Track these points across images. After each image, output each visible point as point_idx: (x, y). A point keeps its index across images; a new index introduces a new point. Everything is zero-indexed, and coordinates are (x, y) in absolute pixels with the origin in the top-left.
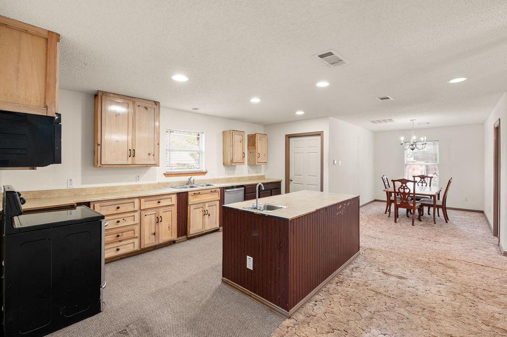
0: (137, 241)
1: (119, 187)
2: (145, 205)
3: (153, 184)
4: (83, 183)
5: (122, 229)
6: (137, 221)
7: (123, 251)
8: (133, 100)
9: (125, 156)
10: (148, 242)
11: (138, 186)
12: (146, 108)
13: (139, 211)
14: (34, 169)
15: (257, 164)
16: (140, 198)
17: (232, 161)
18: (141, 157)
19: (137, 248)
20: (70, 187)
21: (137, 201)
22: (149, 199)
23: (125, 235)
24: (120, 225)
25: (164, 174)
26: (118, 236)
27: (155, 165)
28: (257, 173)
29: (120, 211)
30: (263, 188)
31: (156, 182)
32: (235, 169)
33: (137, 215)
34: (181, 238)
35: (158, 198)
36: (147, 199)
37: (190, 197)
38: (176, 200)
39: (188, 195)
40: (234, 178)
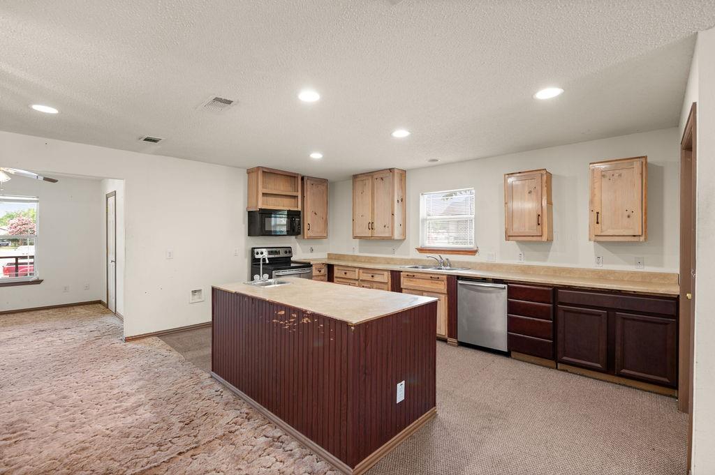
2: (362, 276)
8: (373, 174)
9: (367, 229)
11: (392, 259)
12: (382, 179)
13: (359, 281)
15: (595, 238)
16: (359, 268)
17: (506, 233)
18: (378, 230)
21: (357, 271)
25: (418, 250)
27: (391, 238)
29: (347, 276)
30: (267, 262)
31: (409, 257)
35: (373, 272)
36: (365, 271)
37: (402, 279)
38: (390, 279)
39: (400, 275)
40: (543, 268)
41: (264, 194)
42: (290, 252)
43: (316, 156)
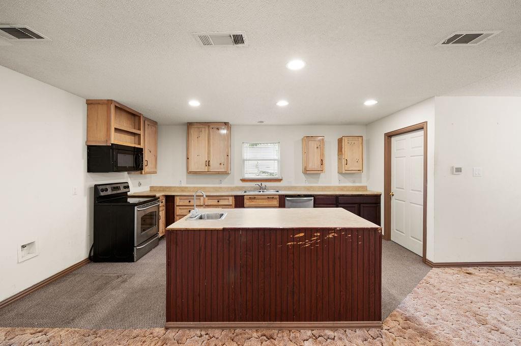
2: (208, 202)
4: (187, 184)
8: (209, 124)
9: (204, 166)
11: (221, 188)
12: (218, 129)
13: (204, 206)
15: (344, 171)
17: (305, 169)
18: (215, 166)
21: (202, 199)
22: (211, 198)
25: (241, 180)
27: (226, 172)
28: (354, 182)
29: (191, 203)
31: (234, 186)
32: (319, 178)
35: (218, 198)
36: (209, 198)
37: (245, 201)
38: (234, 202)
39: (244, 198)
40: (317, 187)
41: (116, 129)
42: (128, 187)
43: (194, 103)
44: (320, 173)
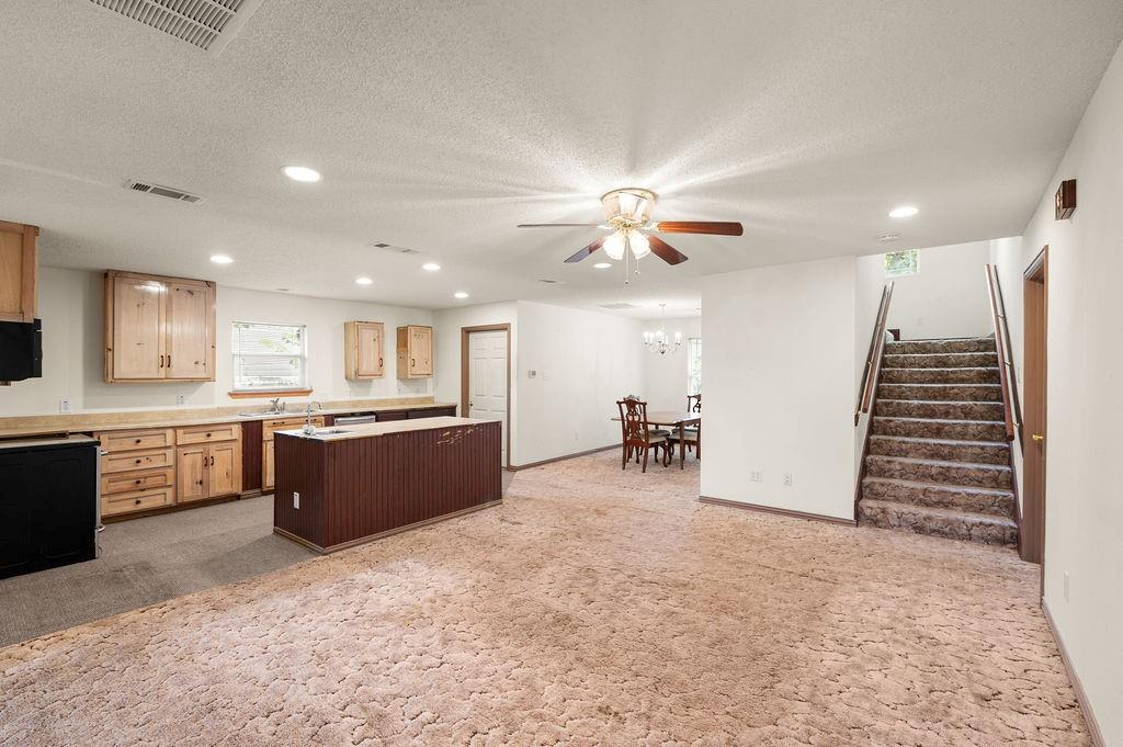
0: (170, 492)
1: (147, 413)
2: (183, 439)
3: (208, 410)
4: (85, 407)
5: (145, 473)
6: (170, 462)
7: (145, 505)
8: (169, 280)
9: (154, 367)
10: (189, 493)
11: (182, 412)
12: (191, 292)
13: (174, 447)
14: (7, 384)
15: (410, 376)
16: (175, 428)
17: (357, 373)
18: (182, 368)
19: (170, 501)
20: (64, 412)
21: (170, 433)
22: (191, 430)
23: (150, 482)
24: (141, 466)
25: (230, 394)
26: (138, 482)
27: (208, 379)
28: (418, 392)
29: (141, 446)
31: (215, 406)
32: (370, 386)
33: (170, 453)
34: (250, 492)
35: (208, 429)
36: (188, 430)
37: (265, 429)
38: (241, 433)
39: (262, 425)
44: (371, 380)
